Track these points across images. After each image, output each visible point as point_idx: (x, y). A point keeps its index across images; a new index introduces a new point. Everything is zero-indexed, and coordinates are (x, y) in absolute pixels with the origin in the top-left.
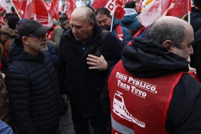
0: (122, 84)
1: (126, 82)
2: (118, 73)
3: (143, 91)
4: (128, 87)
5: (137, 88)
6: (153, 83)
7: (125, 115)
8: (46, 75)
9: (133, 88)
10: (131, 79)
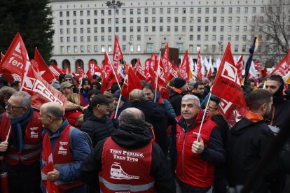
0: (118, 157)
1: (122, 155)
2: (111, 150)
3: (135, 157)
4: (124, 158)
5: (131, 157)
6: (141, 152)
7: (124, 176)
8: (106, 132)
9: (128, 157)
10: (124, 152)
